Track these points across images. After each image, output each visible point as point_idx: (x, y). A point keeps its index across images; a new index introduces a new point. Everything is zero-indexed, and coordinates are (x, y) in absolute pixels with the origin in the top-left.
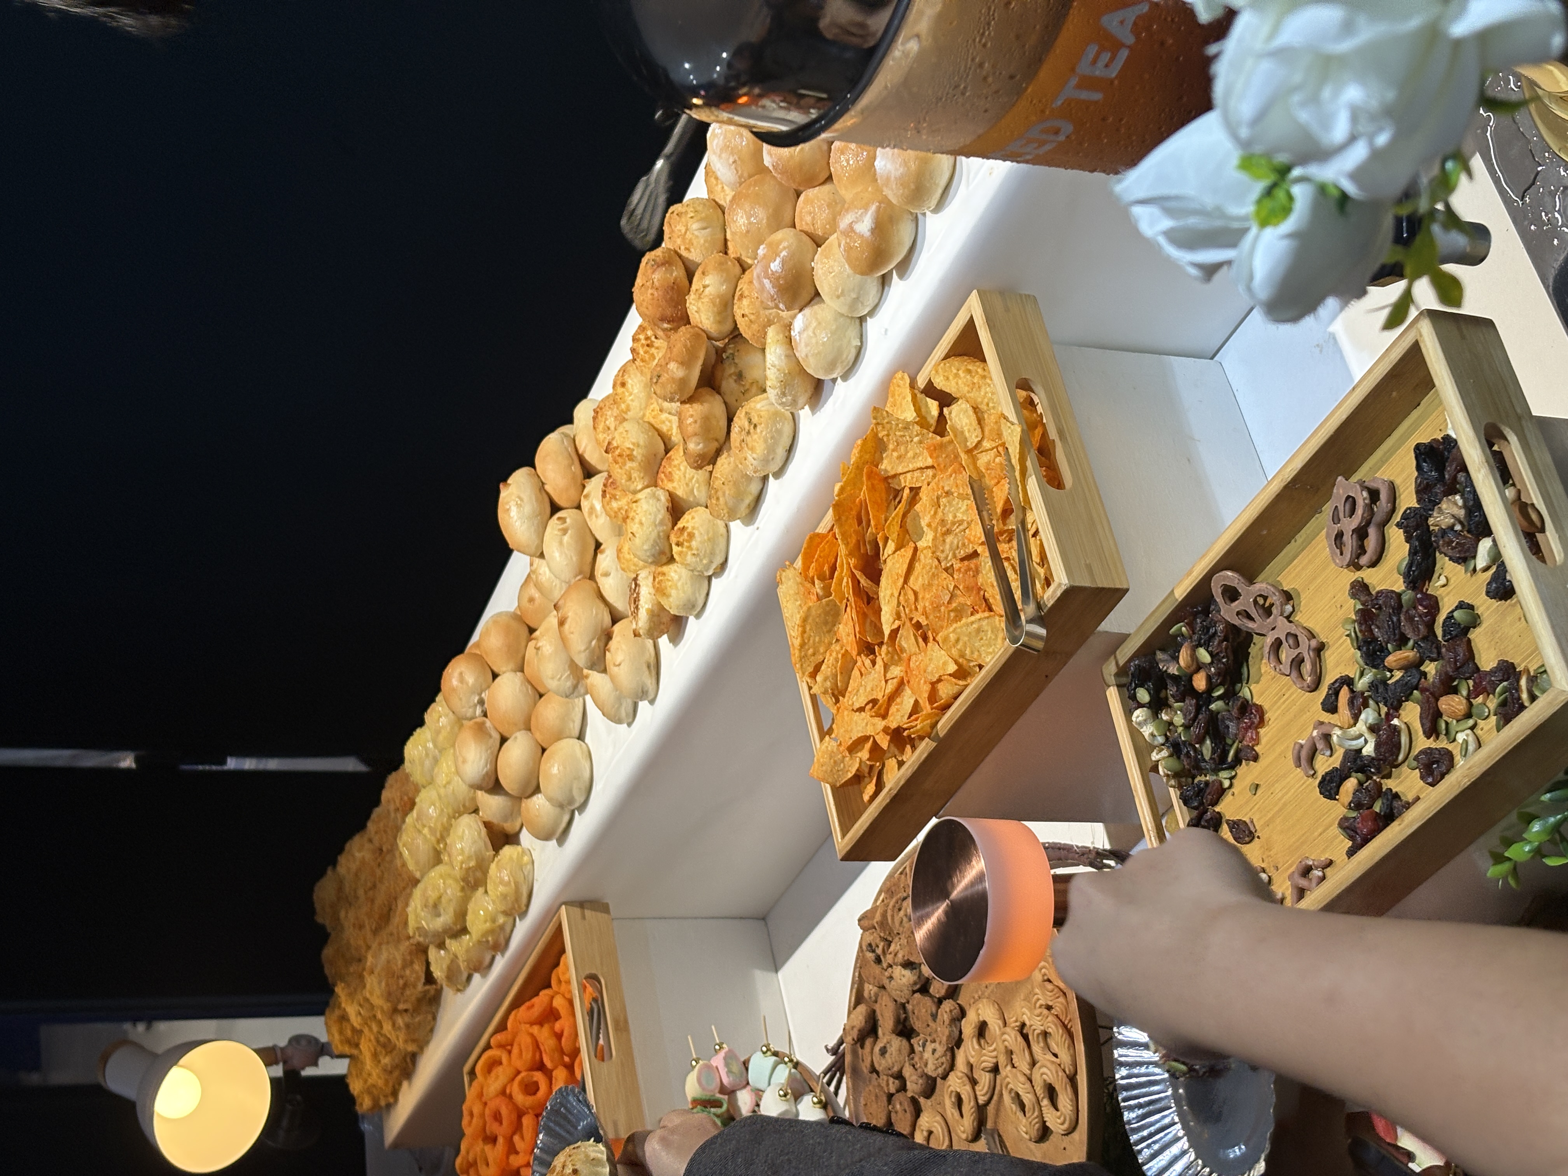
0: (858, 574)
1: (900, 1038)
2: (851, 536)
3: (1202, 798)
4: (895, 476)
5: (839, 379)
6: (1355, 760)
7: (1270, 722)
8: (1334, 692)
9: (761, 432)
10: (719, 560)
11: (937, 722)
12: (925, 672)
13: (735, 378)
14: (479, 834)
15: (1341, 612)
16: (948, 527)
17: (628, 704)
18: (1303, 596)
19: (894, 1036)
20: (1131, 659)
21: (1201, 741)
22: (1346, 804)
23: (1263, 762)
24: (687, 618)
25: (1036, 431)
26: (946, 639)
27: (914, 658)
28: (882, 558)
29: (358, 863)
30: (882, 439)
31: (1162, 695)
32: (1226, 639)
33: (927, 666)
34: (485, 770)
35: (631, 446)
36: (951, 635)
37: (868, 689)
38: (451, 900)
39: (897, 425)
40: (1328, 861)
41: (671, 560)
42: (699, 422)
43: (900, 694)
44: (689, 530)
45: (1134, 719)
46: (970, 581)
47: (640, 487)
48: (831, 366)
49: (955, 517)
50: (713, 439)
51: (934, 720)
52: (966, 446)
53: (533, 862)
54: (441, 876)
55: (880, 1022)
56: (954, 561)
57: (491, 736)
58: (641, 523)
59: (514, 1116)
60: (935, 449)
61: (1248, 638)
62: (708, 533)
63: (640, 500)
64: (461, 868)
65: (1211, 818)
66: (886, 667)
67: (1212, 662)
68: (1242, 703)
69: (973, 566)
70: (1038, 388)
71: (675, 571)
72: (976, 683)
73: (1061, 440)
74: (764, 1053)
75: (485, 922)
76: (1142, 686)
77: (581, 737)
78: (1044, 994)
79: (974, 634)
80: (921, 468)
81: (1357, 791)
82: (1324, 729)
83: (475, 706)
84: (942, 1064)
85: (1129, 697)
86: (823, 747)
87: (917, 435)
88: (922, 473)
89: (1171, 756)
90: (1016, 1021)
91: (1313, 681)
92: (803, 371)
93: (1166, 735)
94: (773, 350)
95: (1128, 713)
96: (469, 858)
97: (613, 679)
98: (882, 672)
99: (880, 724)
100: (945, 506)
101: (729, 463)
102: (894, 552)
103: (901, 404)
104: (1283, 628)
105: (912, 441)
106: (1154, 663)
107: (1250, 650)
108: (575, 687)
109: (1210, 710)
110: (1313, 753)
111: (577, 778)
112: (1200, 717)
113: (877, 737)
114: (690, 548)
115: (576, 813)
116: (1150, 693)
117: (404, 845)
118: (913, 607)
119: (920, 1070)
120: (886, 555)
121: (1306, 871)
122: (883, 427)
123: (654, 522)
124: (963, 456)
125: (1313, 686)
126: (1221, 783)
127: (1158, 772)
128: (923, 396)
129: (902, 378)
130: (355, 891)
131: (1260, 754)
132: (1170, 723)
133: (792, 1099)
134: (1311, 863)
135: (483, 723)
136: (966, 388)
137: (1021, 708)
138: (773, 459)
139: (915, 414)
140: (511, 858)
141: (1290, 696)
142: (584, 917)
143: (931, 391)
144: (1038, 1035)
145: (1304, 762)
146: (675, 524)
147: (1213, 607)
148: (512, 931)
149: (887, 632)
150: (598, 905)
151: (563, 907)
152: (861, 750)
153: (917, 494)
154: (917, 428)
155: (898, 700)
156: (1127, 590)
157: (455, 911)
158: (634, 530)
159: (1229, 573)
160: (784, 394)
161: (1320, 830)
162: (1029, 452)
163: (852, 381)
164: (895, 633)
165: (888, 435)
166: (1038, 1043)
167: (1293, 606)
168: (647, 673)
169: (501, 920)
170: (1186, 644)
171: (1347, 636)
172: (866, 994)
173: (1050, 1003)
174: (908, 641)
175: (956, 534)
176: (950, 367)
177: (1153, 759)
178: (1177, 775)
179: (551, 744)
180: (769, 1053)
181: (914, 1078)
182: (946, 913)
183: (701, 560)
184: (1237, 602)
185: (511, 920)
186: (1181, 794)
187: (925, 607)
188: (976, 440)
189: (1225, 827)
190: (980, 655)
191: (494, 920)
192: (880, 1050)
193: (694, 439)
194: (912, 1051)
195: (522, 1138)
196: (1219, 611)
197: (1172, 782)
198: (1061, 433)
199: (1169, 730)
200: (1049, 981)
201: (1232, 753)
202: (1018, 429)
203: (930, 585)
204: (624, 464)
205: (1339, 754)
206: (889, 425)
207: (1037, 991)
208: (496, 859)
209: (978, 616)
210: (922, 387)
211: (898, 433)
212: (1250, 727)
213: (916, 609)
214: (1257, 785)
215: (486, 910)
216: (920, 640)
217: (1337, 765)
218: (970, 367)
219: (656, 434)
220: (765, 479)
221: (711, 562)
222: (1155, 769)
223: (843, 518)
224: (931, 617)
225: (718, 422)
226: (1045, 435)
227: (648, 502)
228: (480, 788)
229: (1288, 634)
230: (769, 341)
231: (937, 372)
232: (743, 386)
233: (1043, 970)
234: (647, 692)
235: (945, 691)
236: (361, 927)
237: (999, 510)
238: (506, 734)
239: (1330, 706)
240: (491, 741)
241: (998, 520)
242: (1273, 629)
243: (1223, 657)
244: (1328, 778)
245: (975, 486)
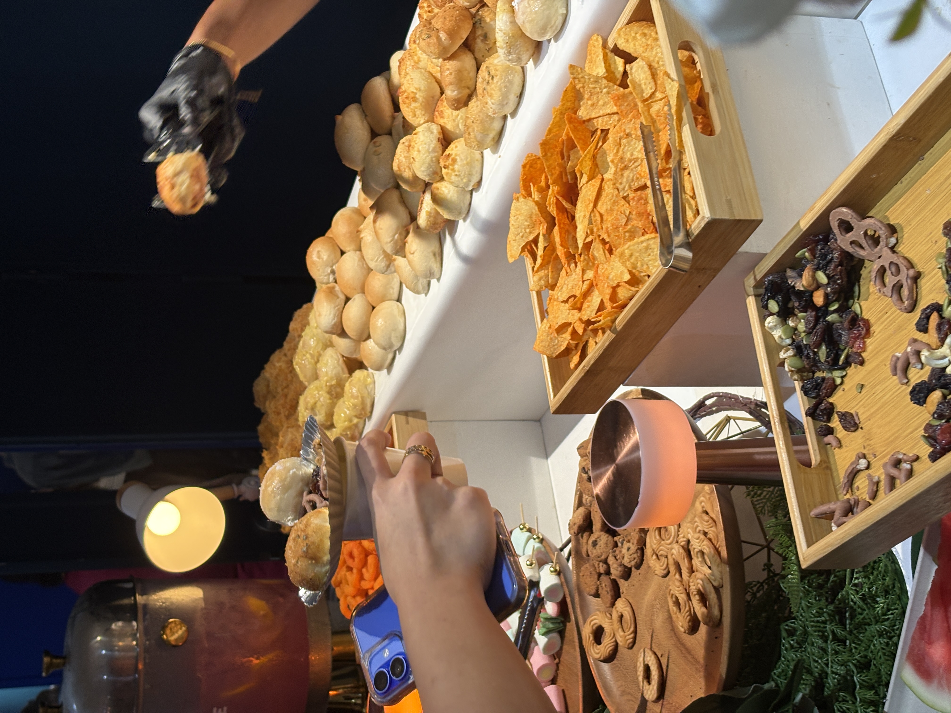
0: (560, 198)
1: (607, 535)
2: (555, 168)
3: (819, 390)
4: (589, 120)
5: (552, 39)
6: (940, 378)
7: (875, 334)
8: (926, 317)
9: (497, 82)
10: (475, 179)
11: (616, 319)
12: (608, 278)
13: (482, 38)
14: (338, 361)
15: (936, 247)
16: (626, 163)
17: (423, 282)
18: (906, 230)
19: (602, 533)
20: (766, 275)
21: (819, 346)
22: (932, 412)
23: (868, 366)
24: (458, 221)
25: (696, 85)
26: (622, 254)
27: (601, 267)
28: (579, 186)
29: (277, 370)
30: (579, 91)
31: (790, 305)
32: (840, 264)
33: (609, 274)
34: (334, 321)
35: (415, 91)
36: (626, 251)
37: (570, 288)
38: (323, 405)
39: (589, 79)
40: (915, 457)
41: (442, 179)
42: (453, 74)
43: (590, 294)
44: (453, 156)
45: (766, 324)
46: (641, 209)
47: (422, 122)
48: (543, 30)
49: (632, 155)
50: (464, 87)
51: (613, 317)
52: (642, 96)
53: (374, 383)
54: (317, 388)
55: (594, 522)
56: (629, 192)
57: (338, 297)
58: (419, 151)
59: (362, 556)
60: (619, 99)
61: (861, 263)
62: (467, 158)
63: (419, 132)
64: (326, 385)
65: (825, 408)
66: (583, 271)
67: (828, 284)
68: (853, 317)
69: (643, 196)
70: (698, 49)
71: (446, 187)
72: (644, 289)
73: (713, 92)
74: (521, 529)
75: (345, 421)
76: (773, 298)
77: (399, 300)
78: (702, 523)
79: (643, 251)
80: (609, 114)
81: (941, 403)
82: (917, 346)
83: (329, 275)
84: (635, 558)
85: (763, 307)
86: (543, 327)
87: (605, 87)
88: (610, 118)
89: (795, 355)
90: (684, 537)
91: (909, 305)
92: (523, 35)
93: (792, 338)
94: (500, 17)
95: (762, 319)
96: (332, 379)
97: (409, 262)
98: (581, 274)
99: (576, 315)
100: (625, 146)
101: (477, 106)
102: (587, 182)
103: (595, 62)
104: (887, 257)
105: (601, 92)
106: (784, 279)
107: (861, 272)
108: (388, 266)
109: (826, 321)
110: (907, 366)
111: (395, 330)
112: (818, 327)
113: (575, 325)
114: (453, 170)
115: (397, 352)
116: (779, 305)
117: (297, 364)
118: (600, 226)
119: (619, 561)
120: (581, 184)
121: (897, 463)
122: (579, 81)
123: (428, 150)
124: (640, 105)
125: (910, 309)
126: (834, 381)
127: (784, 367)
128: (613, 54)
129: (597, 40)
130: (276, 388)
131: (866, 359)
132: (795, 329)
133: (537, 566)
134: (901, 456)
135: (333, 288)
136: (641, 49)
137: (682, 309)
138: (507, 103)
139: (604, 71)
140: (359, 380)
141: (892, 314)
142: (407, 423)
143: (617, 51)
144: (697, 552)
145: (899, 372)
146: (444, 151)
147: (831, 236)
148: (364, 428)
149: (580, 245)
150: (419, 414)
151: (393, 415)
152: (565, 333)
153: (607, 134)
154: (605, 81)
155: (589, 298)
156: (760, 221)
157: (326, 413)
158: (414, 156)
159: (844, 210)
160: (510, 53)
161: (910, 430)
162: (685, 105)
163: (560, 42)
164: (588, 246)
165: (583, 87)
166: (698, 558)
167: (897, 239)
168: (433, 259)
169: (355, 421)
170: (809, 266)
171: (939, 268)
172: (584, 501)
173: (706, 530)
174: (597, 250)
175: (632, 170)
176: (630, 32)
177: (781, 357)
178: (799, 371)
179: (378, 304)
180: (525, 530)
181: (615, 566)
182: (613, 474)
183: (462, 179)
184: (850, 234)
185: (362, 421)
186: (803, 386)
187: (607, 228)
188: (651, 91)
189: (836, 417)
190: (648, 268)
191: (350, 421)
192: (593, 543)
193: (450, 87)
194: (616, 545)
195: (367, 570)
196: (836, 240)
197: (796, 377)
198: (714, 86)
199: (795, 334)
200: (707, 513)
201: (843, 357)
202: (676, 85)
203: (612, 210)
204: (410, 104)
205: (928, 370)
206: (583, 80)
207: (697, 519)
208: (350, 380)
209: (647, 237)
210: (612, 47)
211: (591, 86)
212: (858, 337)
213: (602, 228)
214: (862, 385)
215: (345, 413)
216: (607, 252)
217: (925, 378)
218: (646, 31)
219: (434, 80)
220: (505, 118)
221: (470, 181)
222: (782, 364)
223: (549, 154)
224: (612, 236)
225: (469, 73)
226: (702, 89)
227: (424, 135)
228: (332, 333)
229: (891, 263)
230: (498, 10)
231: (619, 35)
232: (488, 45)
233: (703, 504)
234: (433, 273)
235: (623, 293)
236: (279, 414)
237: (663, 152)
238: (349, 295)
239: (923, 327)
240: (338, 301)
241: (662, 160)
242: (880, 257)
243: (838, 279)
244: (917, 389)
245: (646, 130)
